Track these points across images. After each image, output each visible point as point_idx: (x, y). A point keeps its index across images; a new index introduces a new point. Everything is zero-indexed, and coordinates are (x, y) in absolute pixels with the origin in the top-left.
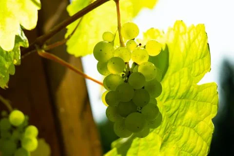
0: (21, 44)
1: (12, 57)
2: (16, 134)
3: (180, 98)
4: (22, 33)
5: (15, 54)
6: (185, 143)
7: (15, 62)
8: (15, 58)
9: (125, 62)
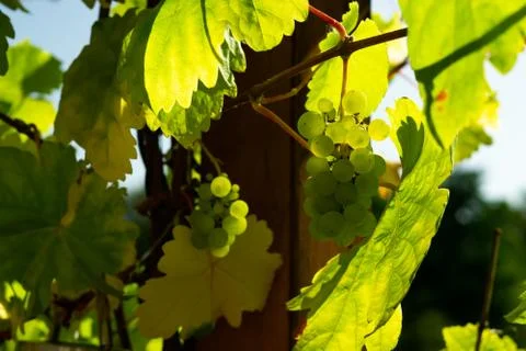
0: (226, 92)
1: (210, 107)
2: (218, 209)
3: (418, 203)
4: (230, 77)
5: (215, 104)
6: (402, 263)
7: (213, 115)
8: (213, 110)
9: (335, 142)
